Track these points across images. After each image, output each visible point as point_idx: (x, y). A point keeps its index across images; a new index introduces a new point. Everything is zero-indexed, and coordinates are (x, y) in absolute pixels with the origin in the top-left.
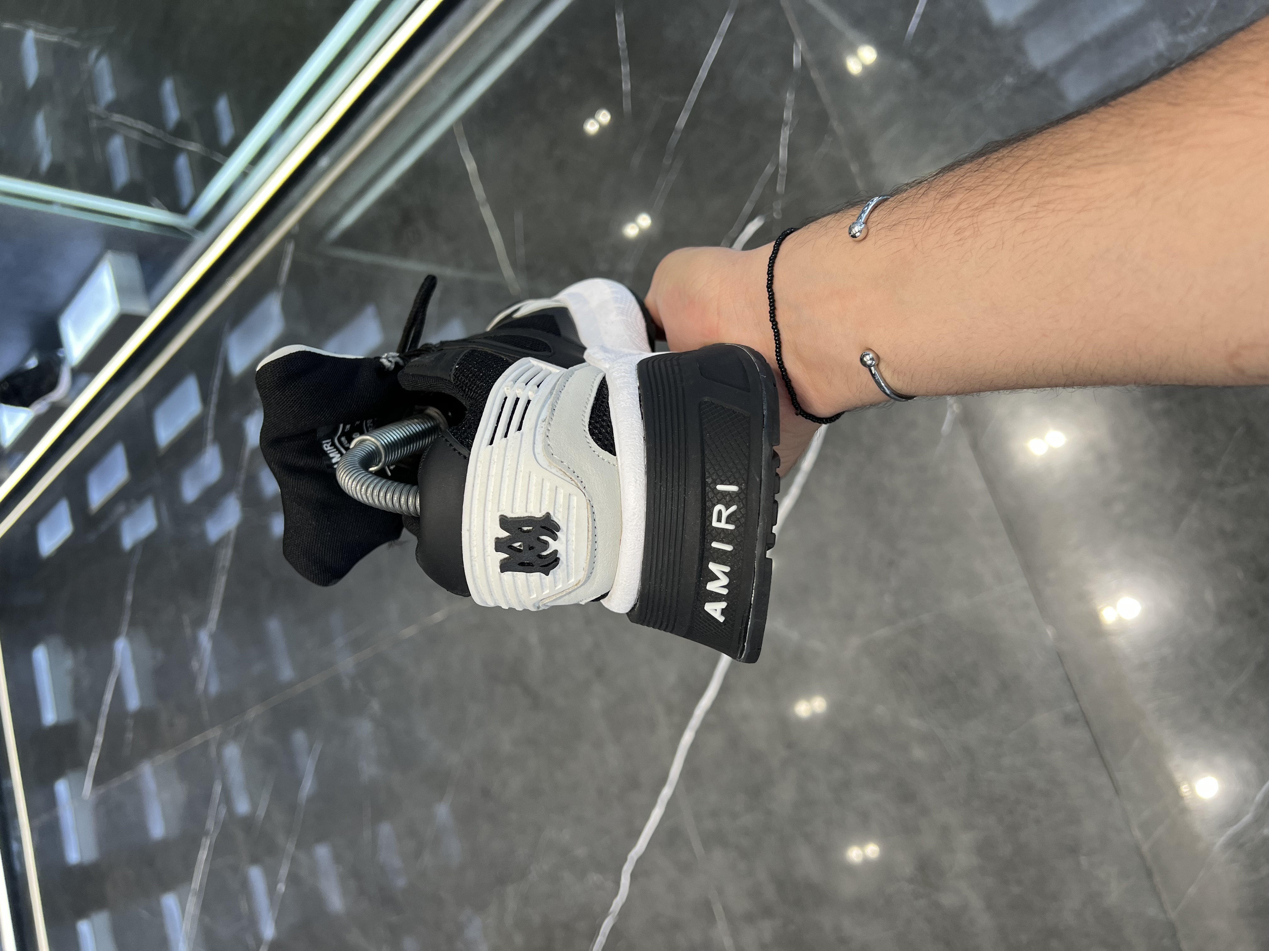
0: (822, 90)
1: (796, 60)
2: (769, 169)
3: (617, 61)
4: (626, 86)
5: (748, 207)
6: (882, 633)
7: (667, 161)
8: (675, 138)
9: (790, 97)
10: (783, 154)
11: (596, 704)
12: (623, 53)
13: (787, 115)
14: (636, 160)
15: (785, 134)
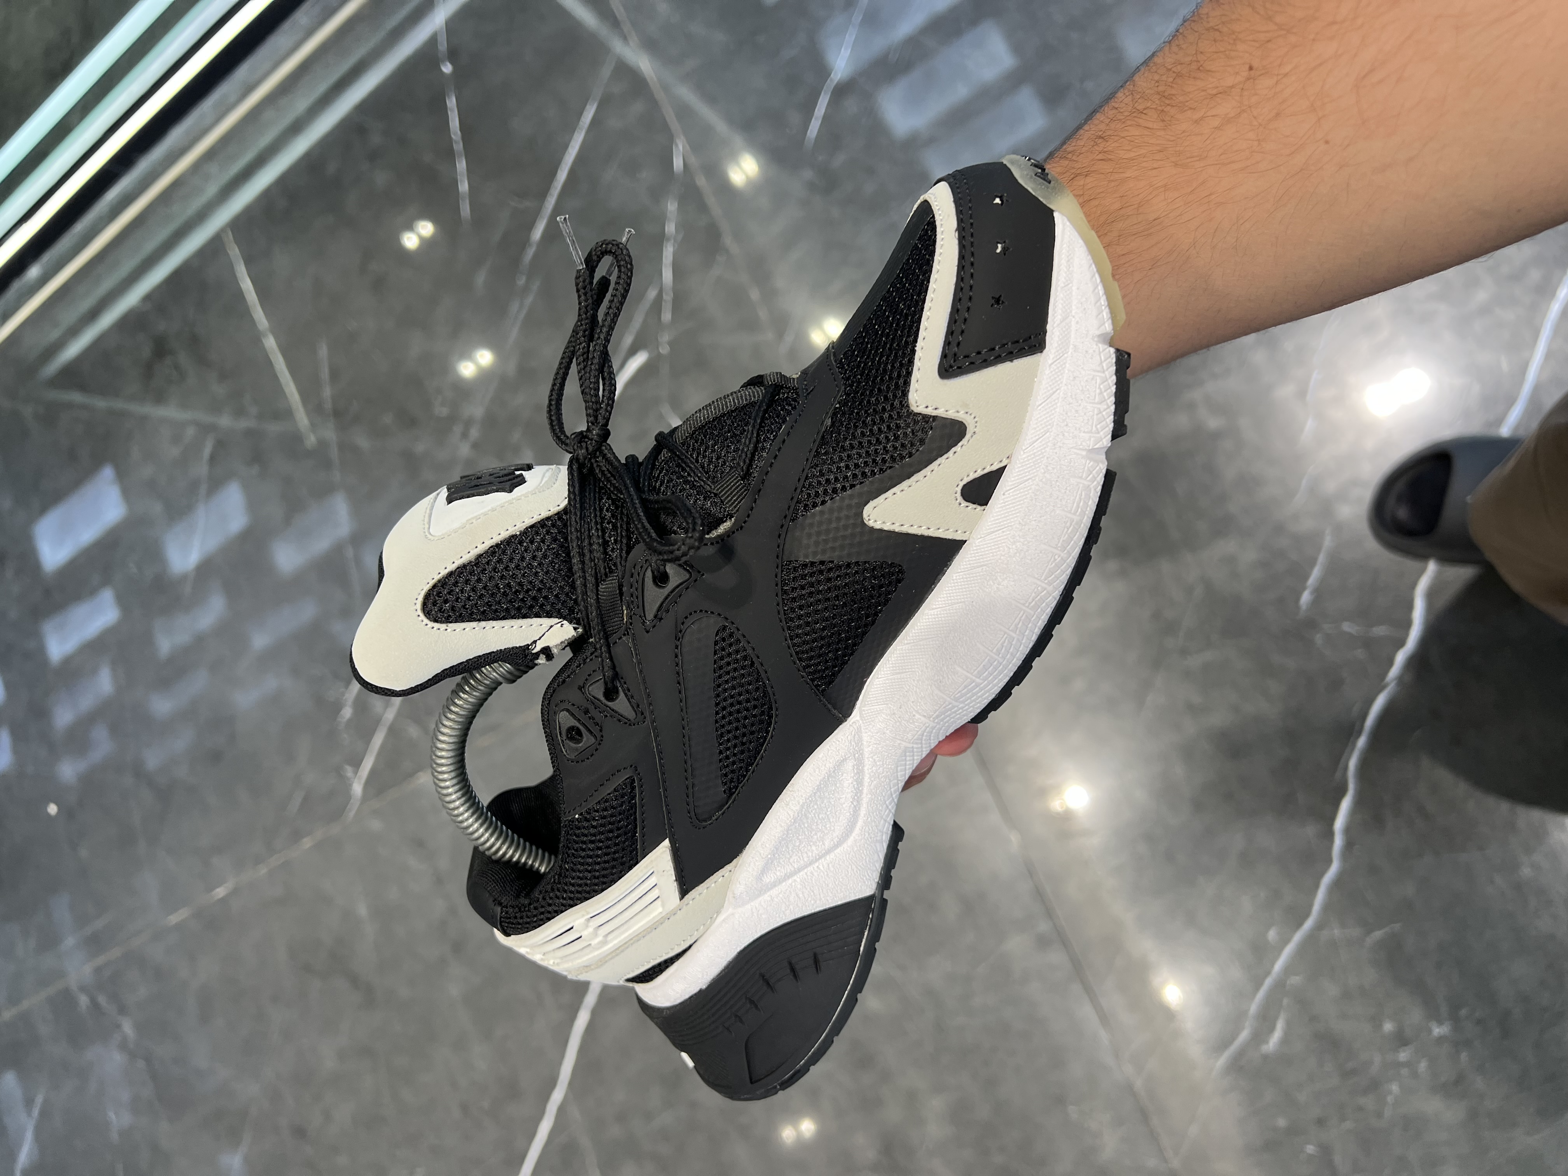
4: (464, 187)
12: (458, 147)
13: (670, 228)
15: (668, 252)
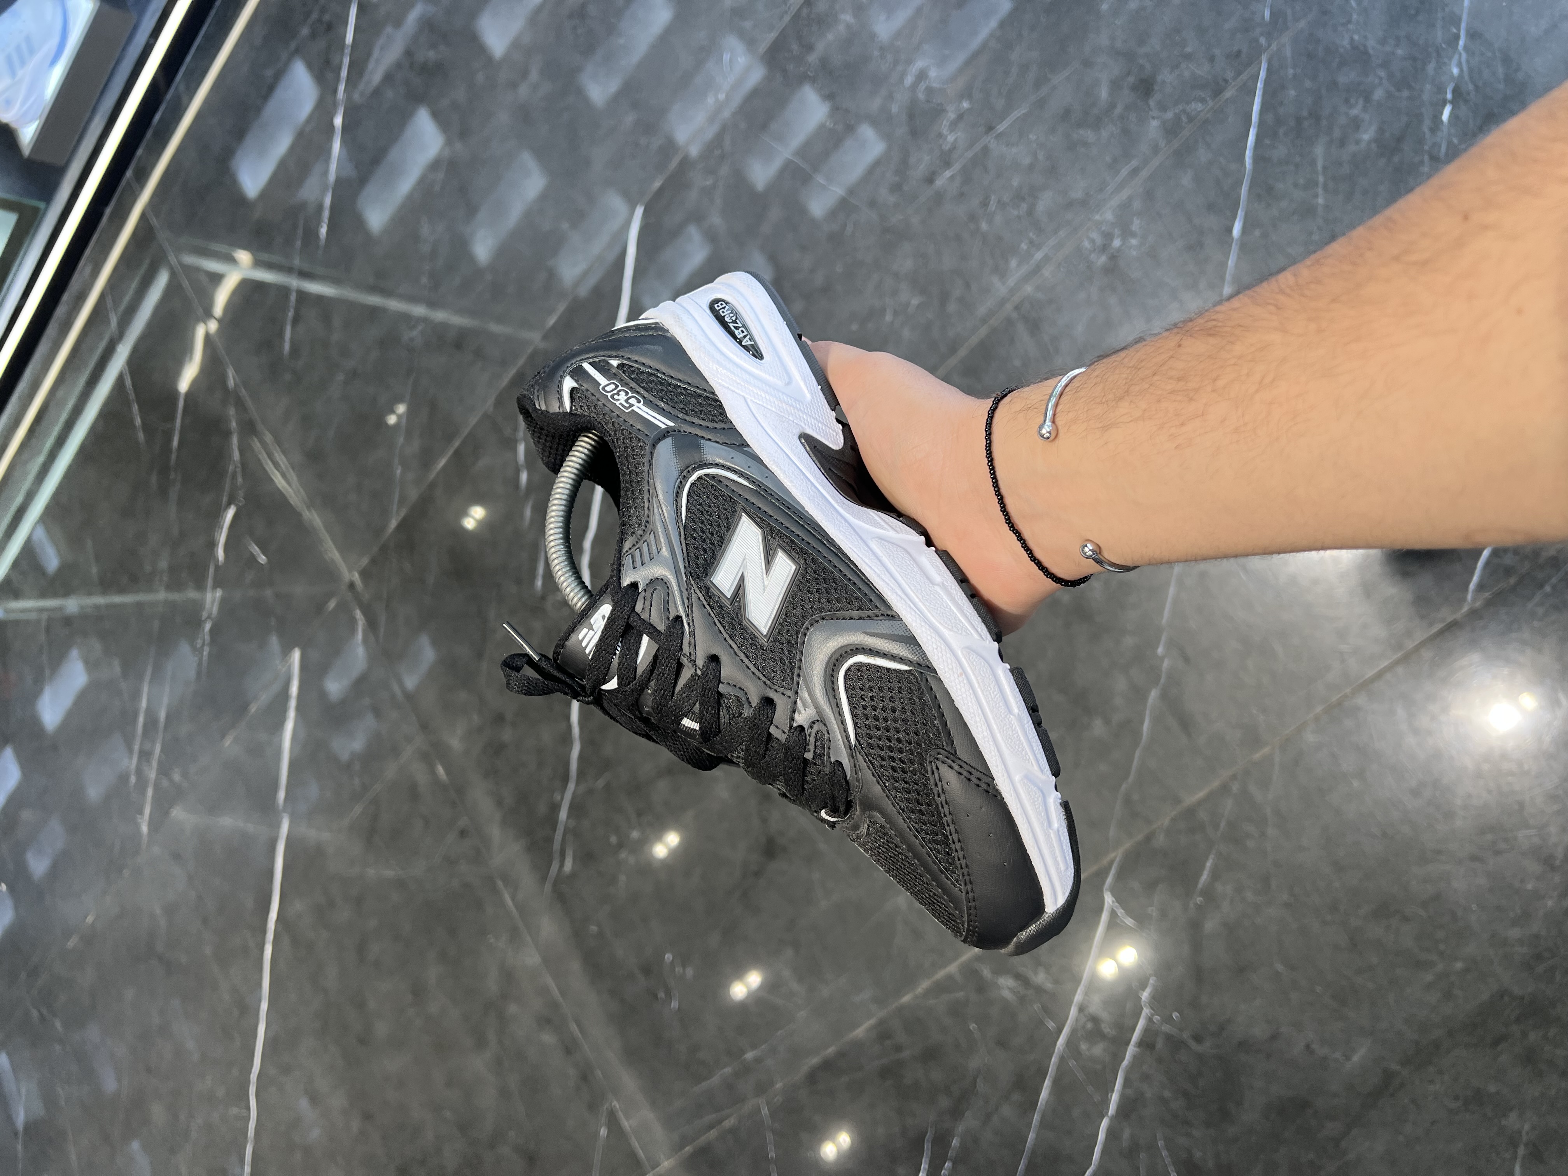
0: (249, 403)
1: (231, 383)
2: (231, 468)
3: (128, 405)
5: (225, 500)
6: (358, 809)
7: (173, 475)
8: (174, 456)
9: (232, 411)
10: (236, 455)
11: (208, 951)
14: (154, 479)
